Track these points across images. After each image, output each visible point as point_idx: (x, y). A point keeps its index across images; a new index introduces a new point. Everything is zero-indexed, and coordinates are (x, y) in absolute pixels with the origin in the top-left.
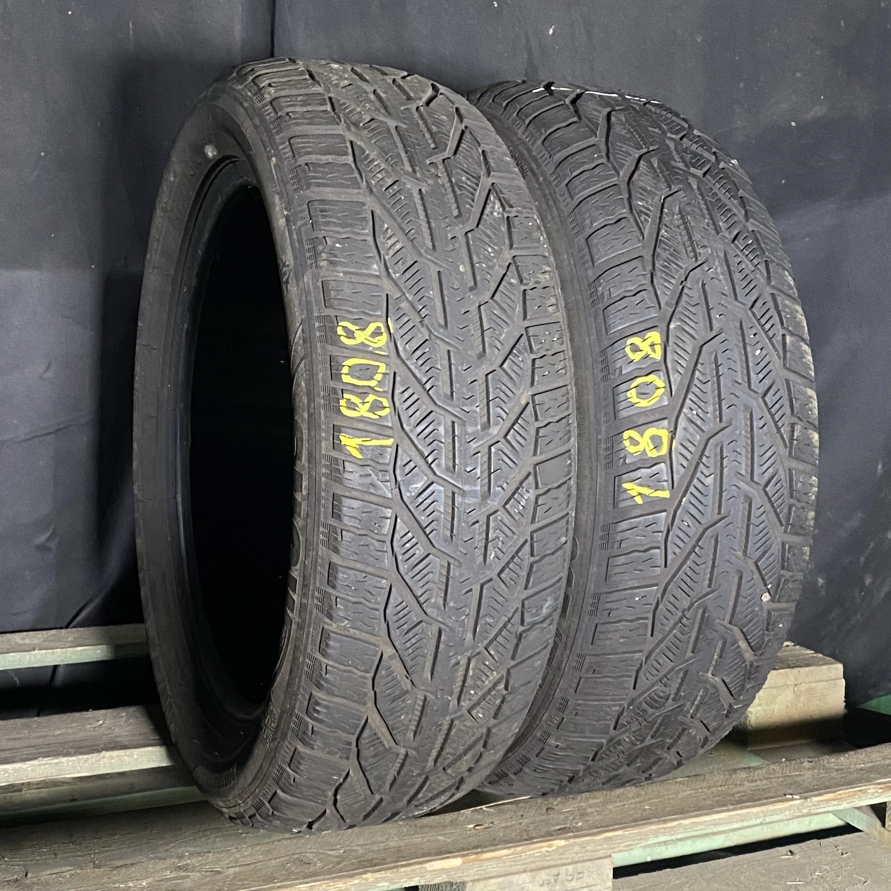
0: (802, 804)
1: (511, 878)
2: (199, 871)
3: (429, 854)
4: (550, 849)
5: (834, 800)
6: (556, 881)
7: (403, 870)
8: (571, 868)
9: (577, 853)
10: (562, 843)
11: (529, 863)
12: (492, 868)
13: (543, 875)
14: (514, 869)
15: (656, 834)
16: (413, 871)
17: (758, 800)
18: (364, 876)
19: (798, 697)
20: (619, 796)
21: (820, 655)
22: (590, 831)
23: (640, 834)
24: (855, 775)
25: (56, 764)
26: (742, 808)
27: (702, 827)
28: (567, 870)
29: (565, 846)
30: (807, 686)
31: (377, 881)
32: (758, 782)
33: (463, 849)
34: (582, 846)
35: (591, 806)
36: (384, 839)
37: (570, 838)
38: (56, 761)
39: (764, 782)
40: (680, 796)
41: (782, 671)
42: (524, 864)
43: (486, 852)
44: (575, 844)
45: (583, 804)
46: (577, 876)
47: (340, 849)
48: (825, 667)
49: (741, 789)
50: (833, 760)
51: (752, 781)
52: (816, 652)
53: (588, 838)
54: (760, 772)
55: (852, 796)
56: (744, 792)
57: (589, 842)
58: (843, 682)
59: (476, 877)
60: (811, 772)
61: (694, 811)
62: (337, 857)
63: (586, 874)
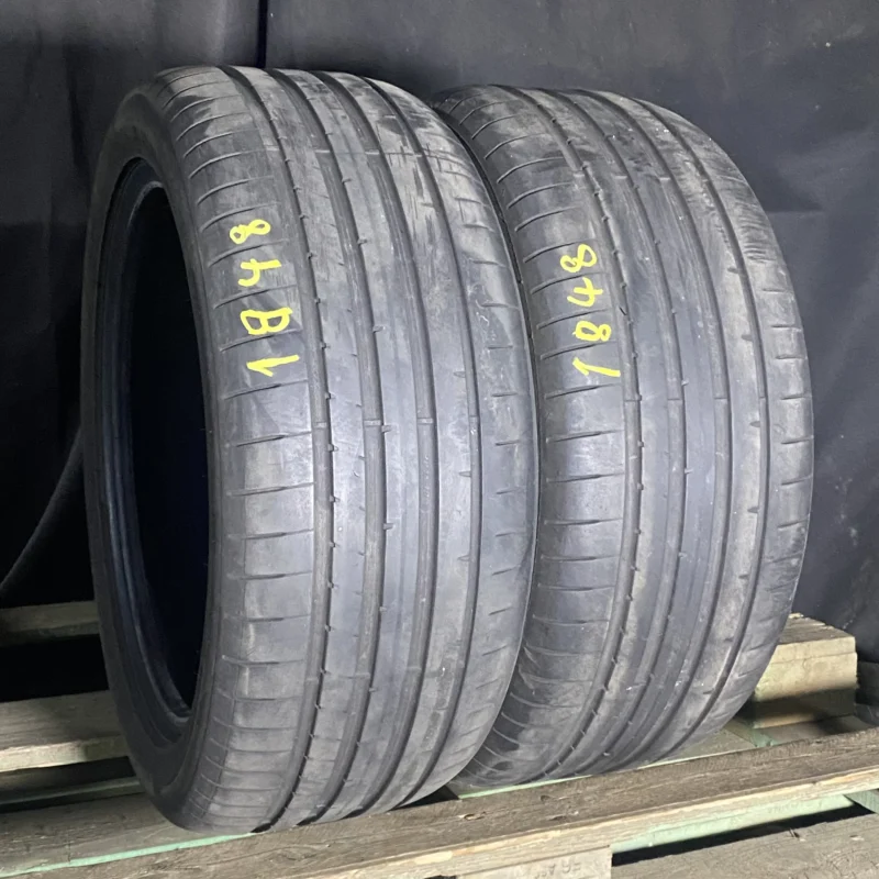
0: (810, 789)
1: (505, 870)
2: (179, 869)
3: (418, 848)
4: (545, 840)
5: (844, 783)
6: (552, 873)
7: (391, 864)
8: (567, 859)
9: (573, 844)
10: (558, 833)
11: (524, 856)
12: (485, 862)
13: (538, 867)
14: (506, 862)
15: (656, 822)
16: (402, 865)
17: (765, 784)
18: (351, 872)
19: (807, 671)
20: (617, 782)
21: (831, 628)
22: (588, 821)
23: (640, 822)
24: (865, 757)
25: (28, 753)
26: (746, 794)
27: (706, 814)
28: (563, 862)
29: (559, 838)
30: (817, 661)
32: (765, 766)
33: (455, 842)
34: (579, 837)
35: (588, 794)
36: (371, 832)
37: (566, 828)
38: (28, 750)
39: (770, 765)
40: (681, 782)
41: (791, 645)
42: (518, 856)
43: (480, 844)
44: (572, 834)
45: (579, 791)
46: (573, 867)
47: (325, 843)
48: (836, 640)
49: (746, 773)
50: (843, 740)
51: (758, 764)
52: (827, 625)
53: (585, 828)
54: (765, 754)
55: (862, 780)
56: (750, 776)
57: (585, 833)
58: (855, 656)
59: (468, 871)
60: (819, 754)
61: (696, 797)
62: (322, 852)
63: (583, 866)
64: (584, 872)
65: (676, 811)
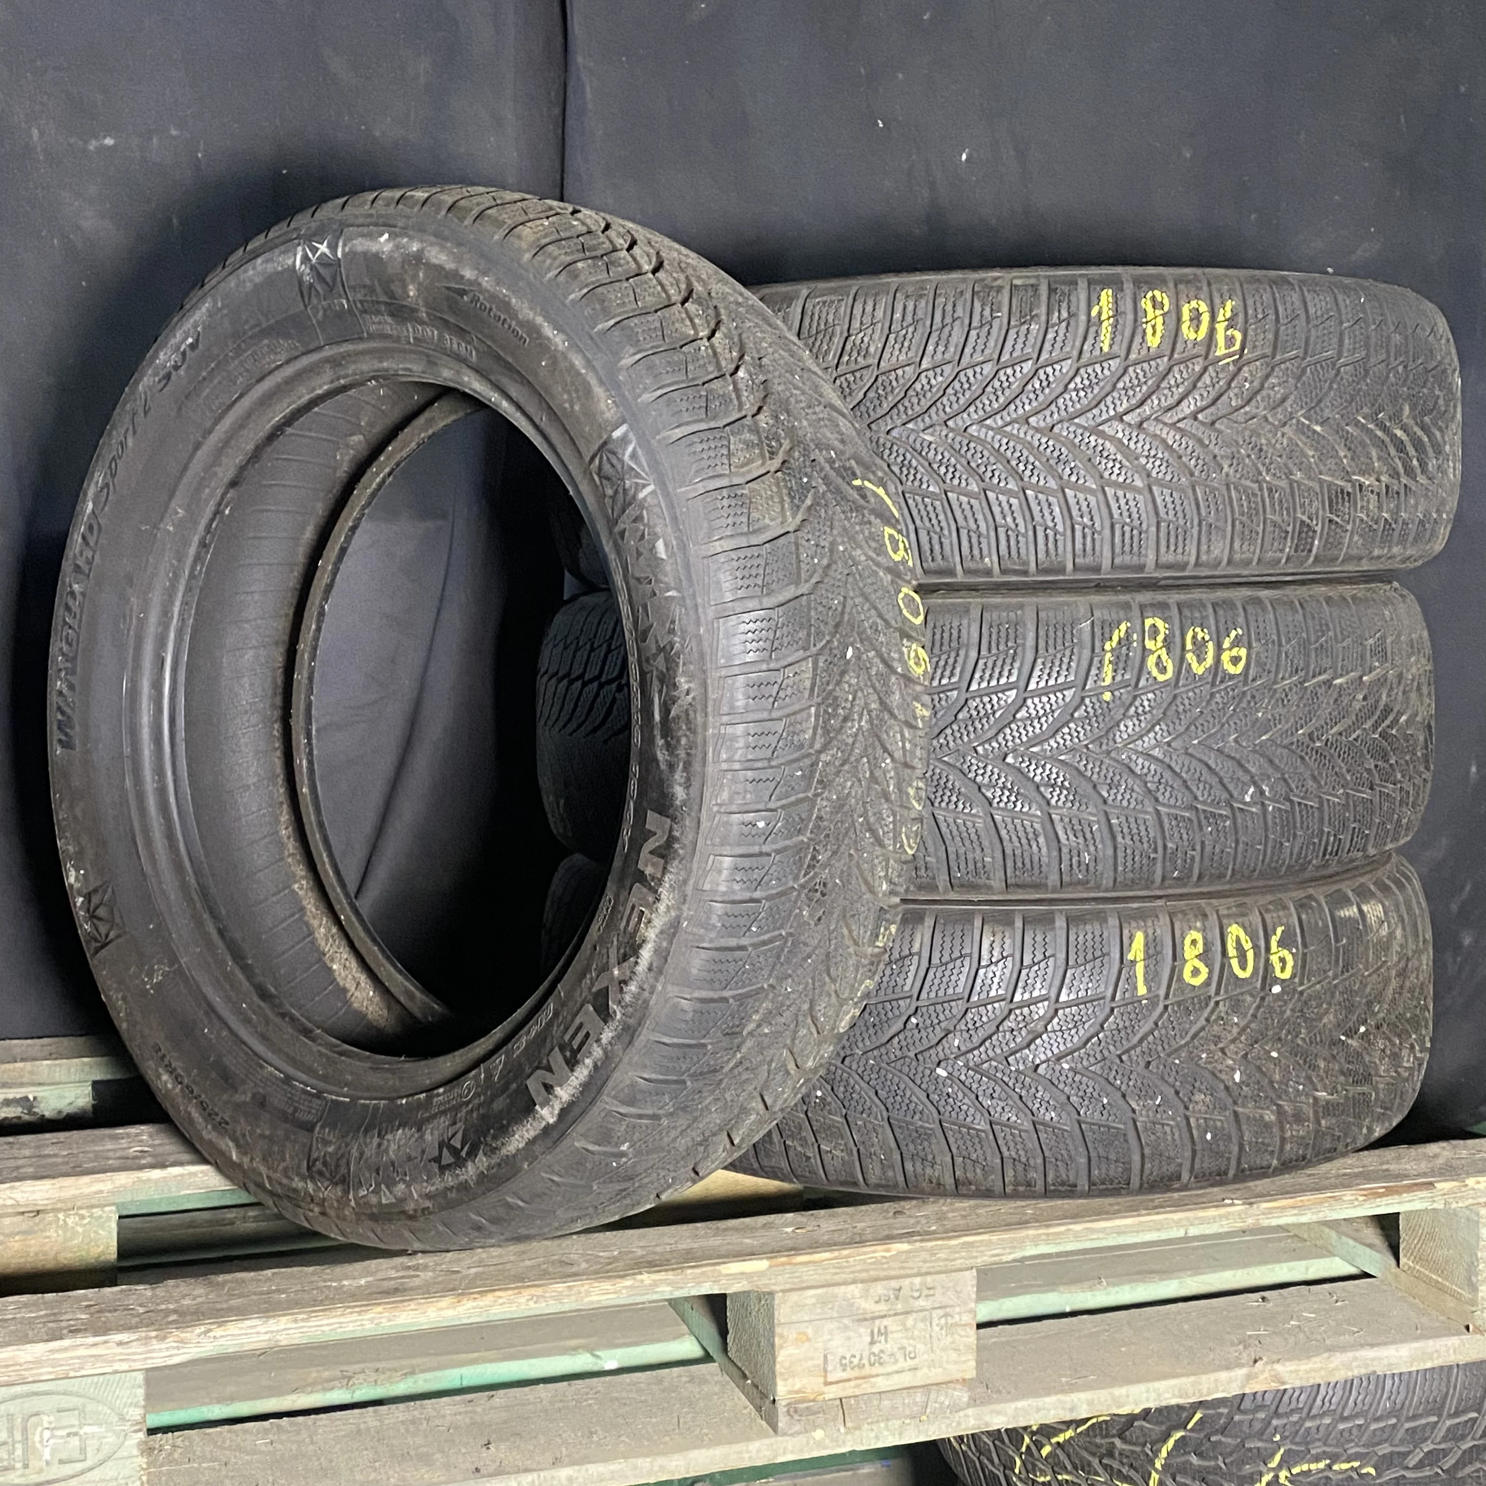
0: (1245, 1211)
1: (836, 1289)
3: (726, 1256)
4: (887, 1254)
5: (1293, 1208)
6: (897, 1298)
7: (689, 1271)
8: (917, 1281)
9: (925, 1262)
10: (904, 1247)
11: (860, 1271)
12: (810, 1275)
13: (879, 1289)
14: (837, 1278)
15: (1036, 1241)
16: (702, 1273)
17: (1187, 1205)
18: (639, 1277)
22: (945, 1235)
23: (1012, 1240)
24: (1332, 1180)
26: (1159, 1213)
27: (1101, 1235)
28: (912, 1283)
29: (908, 1252)
31: (655, 1284)
33: (772, 1252)
34: (932, 1252)
35: (953, 1211)
36: (673, 1241)
37: (918, 1241)
42: (852, 1273)
43: (802, 1255)
44: (923, 1249)
46: (925, 1292)
47: (614, 1250)
53: (943, 1243)
57: (941, 1248)
59: (788, 1286)
62: (609, 1258)
63: (939, 1291)
64: (939, 1298)
65: (1062, 1229)
